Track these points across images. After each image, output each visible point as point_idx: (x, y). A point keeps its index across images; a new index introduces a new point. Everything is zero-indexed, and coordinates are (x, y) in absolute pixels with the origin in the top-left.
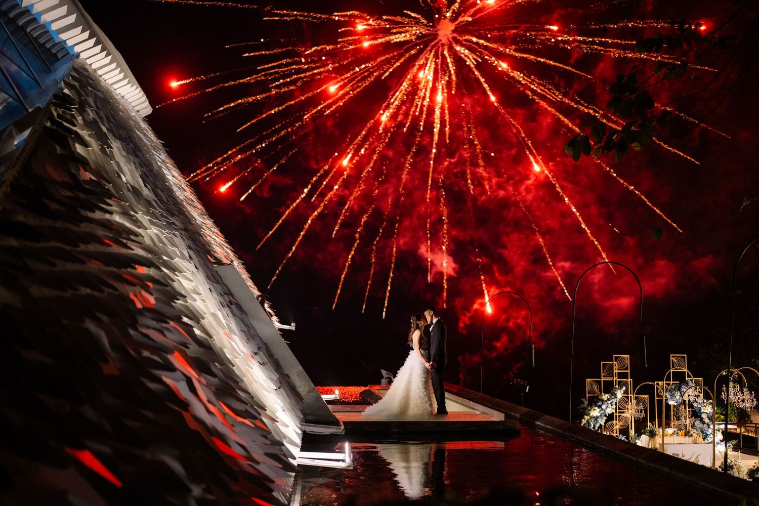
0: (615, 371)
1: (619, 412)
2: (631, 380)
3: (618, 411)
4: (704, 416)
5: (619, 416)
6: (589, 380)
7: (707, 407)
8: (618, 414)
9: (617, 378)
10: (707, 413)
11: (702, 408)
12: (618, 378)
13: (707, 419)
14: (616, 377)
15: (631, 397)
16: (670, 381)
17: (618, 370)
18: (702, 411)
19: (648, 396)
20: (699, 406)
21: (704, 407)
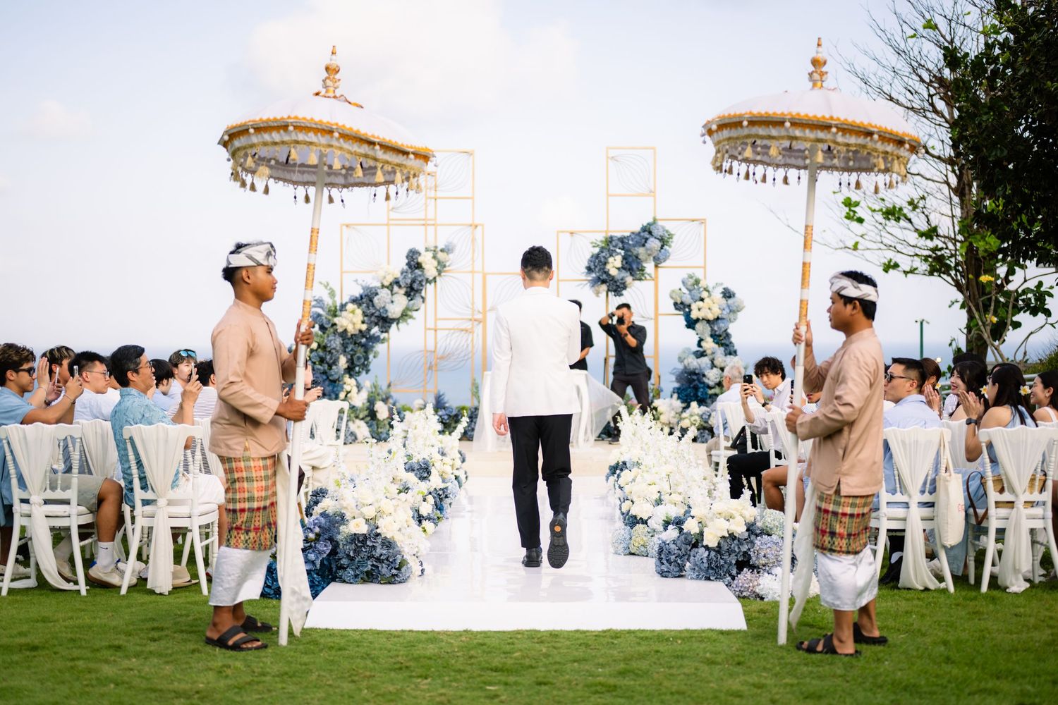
4: (701, 329)
7: (707, 301)
13: (710, 340)
18: (694, 315)
21: (700, 304)
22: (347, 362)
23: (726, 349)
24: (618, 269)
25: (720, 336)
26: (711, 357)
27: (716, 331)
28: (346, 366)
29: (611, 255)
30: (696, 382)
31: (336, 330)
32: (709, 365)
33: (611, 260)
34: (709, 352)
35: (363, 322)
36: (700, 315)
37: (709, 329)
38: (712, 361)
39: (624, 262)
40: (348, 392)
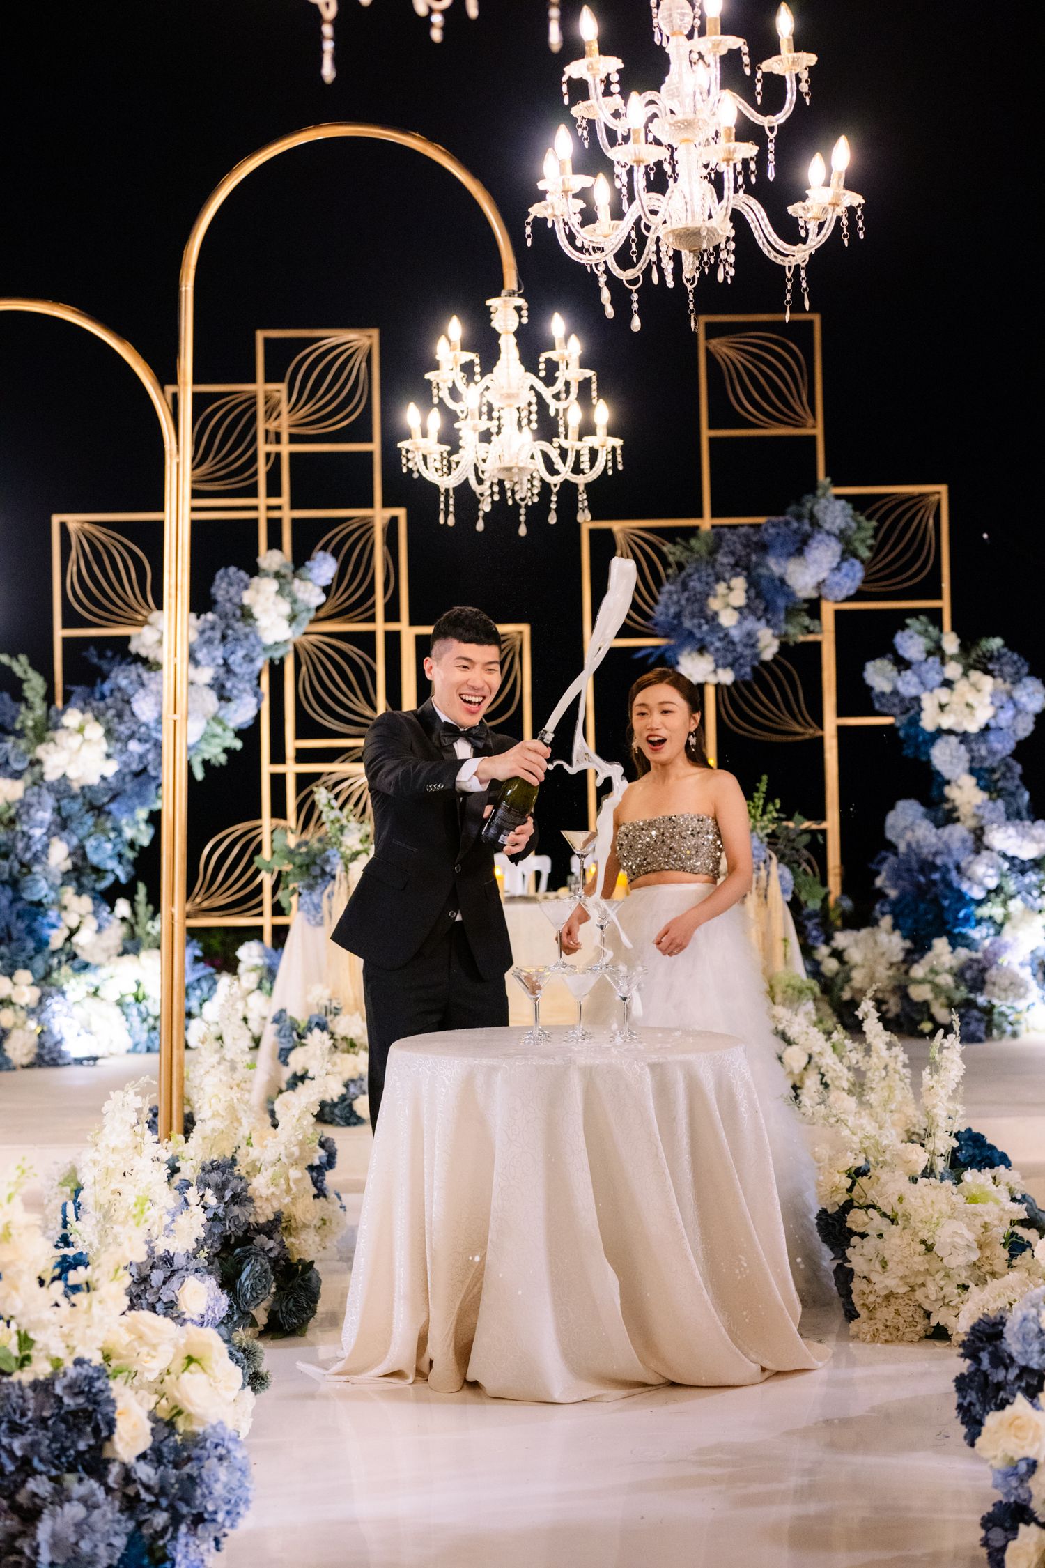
0: (263, 448)
1: (303, 756)
2: (401, 513)
3: (291, 744)
4: (946, 757)
5: (304, 781)
6: (75, 521)
7: (962, 686)
8: (291, 769)
9: (284, 500)
10: (964, 737)
11: (929, 703)
12: (294, 505)
13: (969, 781)
14: (274, 490)
15: (393, 640)
16: (699, 515)
17: (294, 439)
18: (929, 721)
19: (525, 629)
20: (908, 685)
21: (943, 695)
22: (70, 855)
23: (1008, 805)
24: (739, 609)
25: (993, 771)
26: (972, 823)
27: (983, 759)
28: (68, 865)
29: (719, 578)
30: (941, 886)
31: (42, 775)
32: (970, 843)
33: (721, 588)
34: (965, 810)
35: (108, 756)
36: (947, 722)
37: (967, 756)
38: (978, 834)
39: (752, 593)
40: (73, 932)
